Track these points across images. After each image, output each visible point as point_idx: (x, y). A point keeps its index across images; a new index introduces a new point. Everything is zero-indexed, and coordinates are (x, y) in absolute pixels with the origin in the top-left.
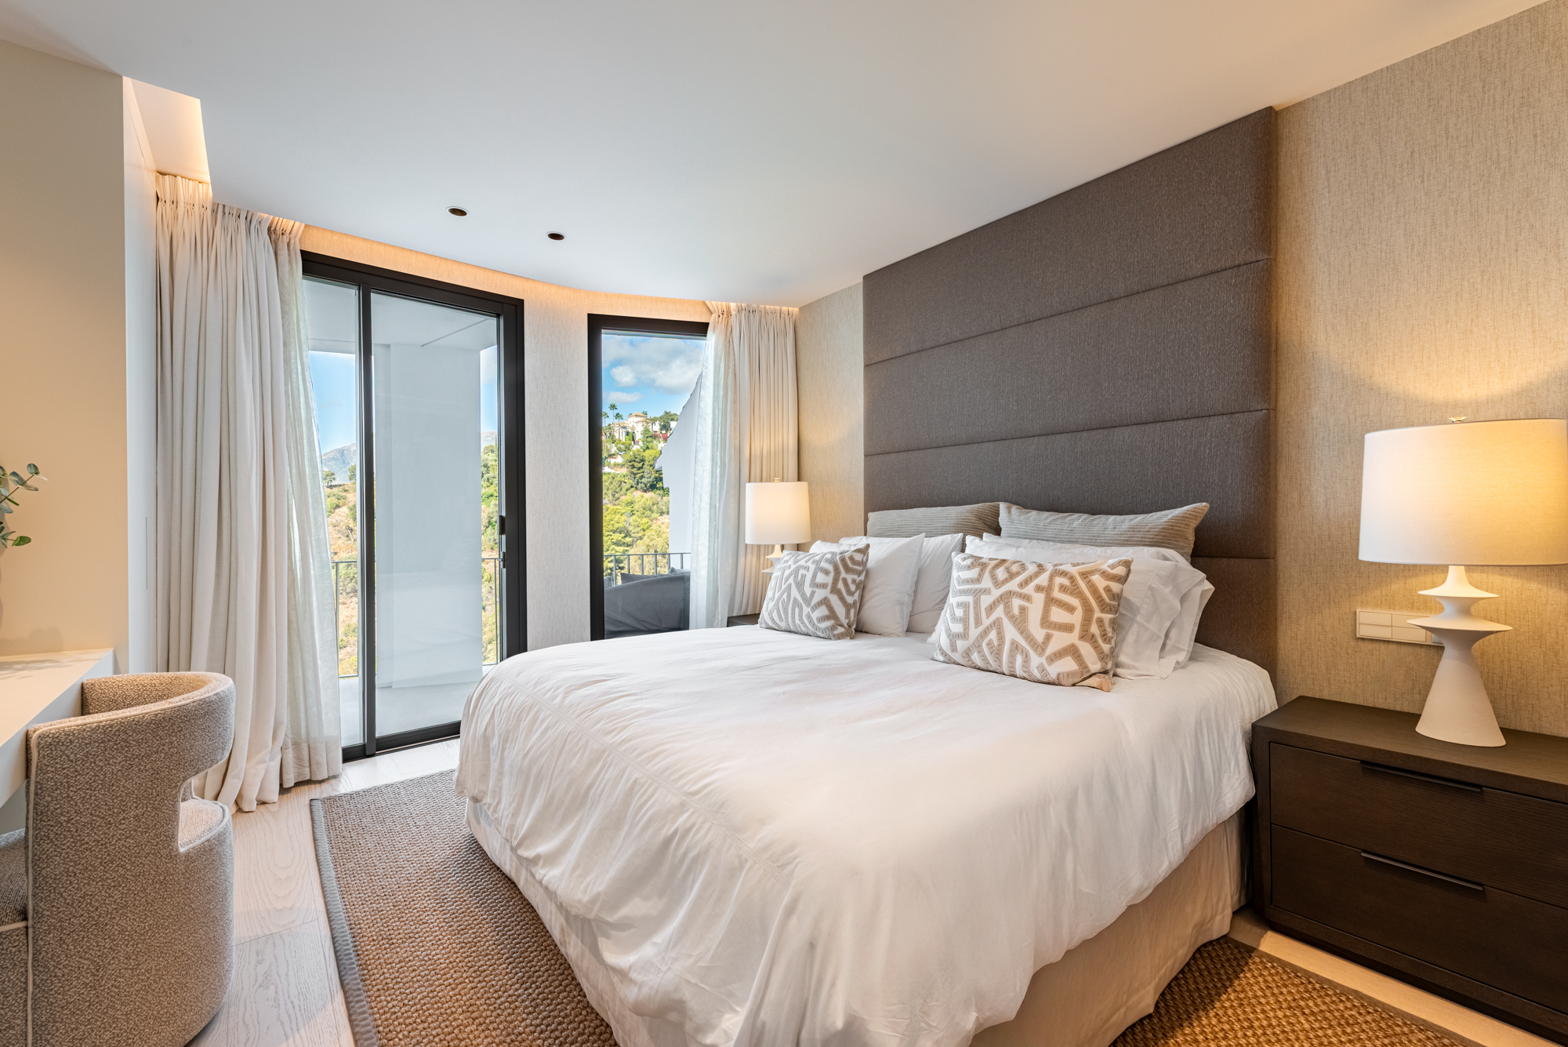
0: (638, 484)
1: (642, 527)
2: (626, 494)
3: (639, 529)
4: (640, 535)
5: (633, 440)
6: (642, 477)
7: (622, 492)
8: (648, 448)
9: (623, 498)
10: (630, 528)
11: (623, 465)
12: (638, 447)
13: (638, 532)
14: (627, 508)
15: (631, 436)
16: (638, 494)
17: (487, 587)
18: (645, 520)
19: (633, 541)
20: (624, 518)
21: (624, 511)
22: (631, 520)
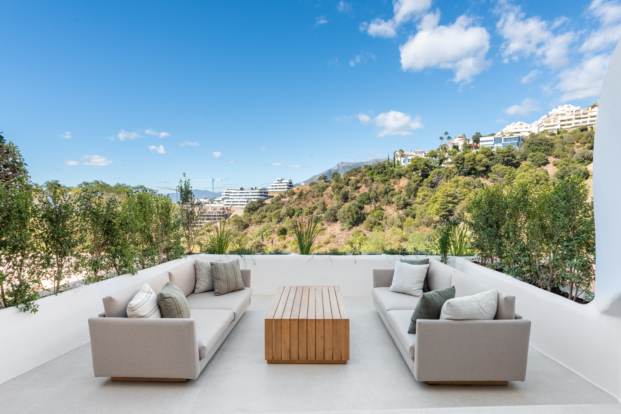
0: (460, 172)
1: (463, 194)
2: (454, 177)
3: (462, 194)
4: (462, 198)
5: (458, 149)
6: (463, 168)
7: (451, 176)
8: (466, 152)
9: (452, 179)
10: (457, 195)
11: (451, 163)
12: (461, 153)
13: (461, 196)
14: (454, 184)
15: (456, 147)
16: (461, 178)
17: (385, 221)
18: (465, 190)
19: (458, 201)
20: (453, 189)
21: (453, 185)
22: (457, 190)
